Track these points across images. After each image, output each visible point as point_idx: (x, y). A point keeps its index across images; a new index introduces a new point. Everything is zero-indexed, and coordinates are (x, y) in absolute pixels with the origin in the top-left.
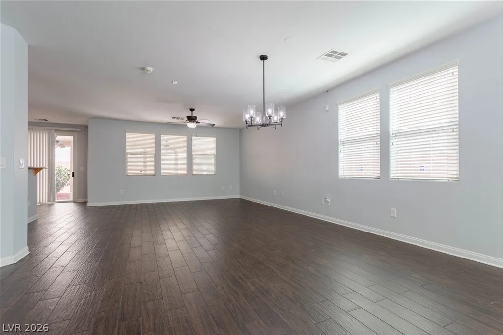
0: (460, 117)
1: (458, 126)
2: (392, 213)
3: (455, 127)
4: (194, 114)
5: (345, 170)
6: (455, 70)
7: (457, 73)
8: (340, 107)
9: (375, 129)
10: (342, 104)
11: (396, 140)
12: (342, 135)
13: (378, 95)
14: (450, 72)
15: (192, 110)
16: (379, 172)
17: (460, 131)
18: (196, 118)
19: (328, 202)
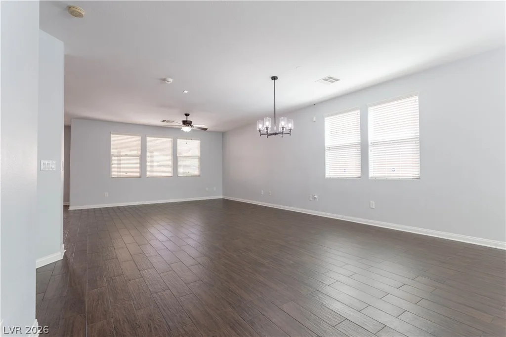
0: (420, 133)
1: (419, 139)
2: (371, 205)
3: (416, 139)
4: (189, 119)
5: (330, 172)
6: (417, 98)
7: (418, 100)
8: (326, 119)
9: (356, 139)
10: (328, 116)
11: (374, 148)
12: (328, 142)
13: (358, 111)
14: (413, 99)
15: (187, 115)
16: (360, 173)
17: (420, 142)
18: (191, 122)
19: (315, 198)
